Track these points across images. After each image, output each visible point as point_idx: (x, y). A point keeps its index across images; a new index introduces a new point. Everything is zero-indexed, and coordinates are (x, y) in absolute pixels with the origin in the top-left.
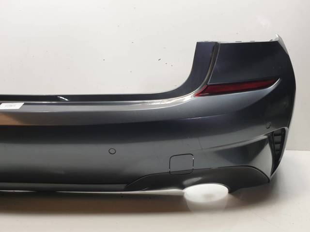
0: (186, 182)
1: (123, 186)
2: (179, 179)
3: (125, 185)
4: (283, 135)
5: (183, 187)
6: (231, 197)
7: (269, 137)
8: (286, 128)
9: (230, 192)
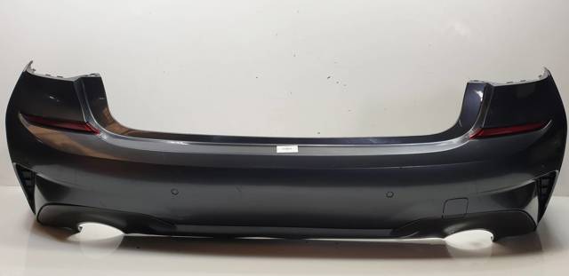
0: (447, 230)
1: (389, 231)
2: (439, 226)
3: (390, 230)
4: (552, 180)
5: (445, 235)
6: (496, 245)
7: (537, 181)
8: (557, 171)
9: (495, 240)
